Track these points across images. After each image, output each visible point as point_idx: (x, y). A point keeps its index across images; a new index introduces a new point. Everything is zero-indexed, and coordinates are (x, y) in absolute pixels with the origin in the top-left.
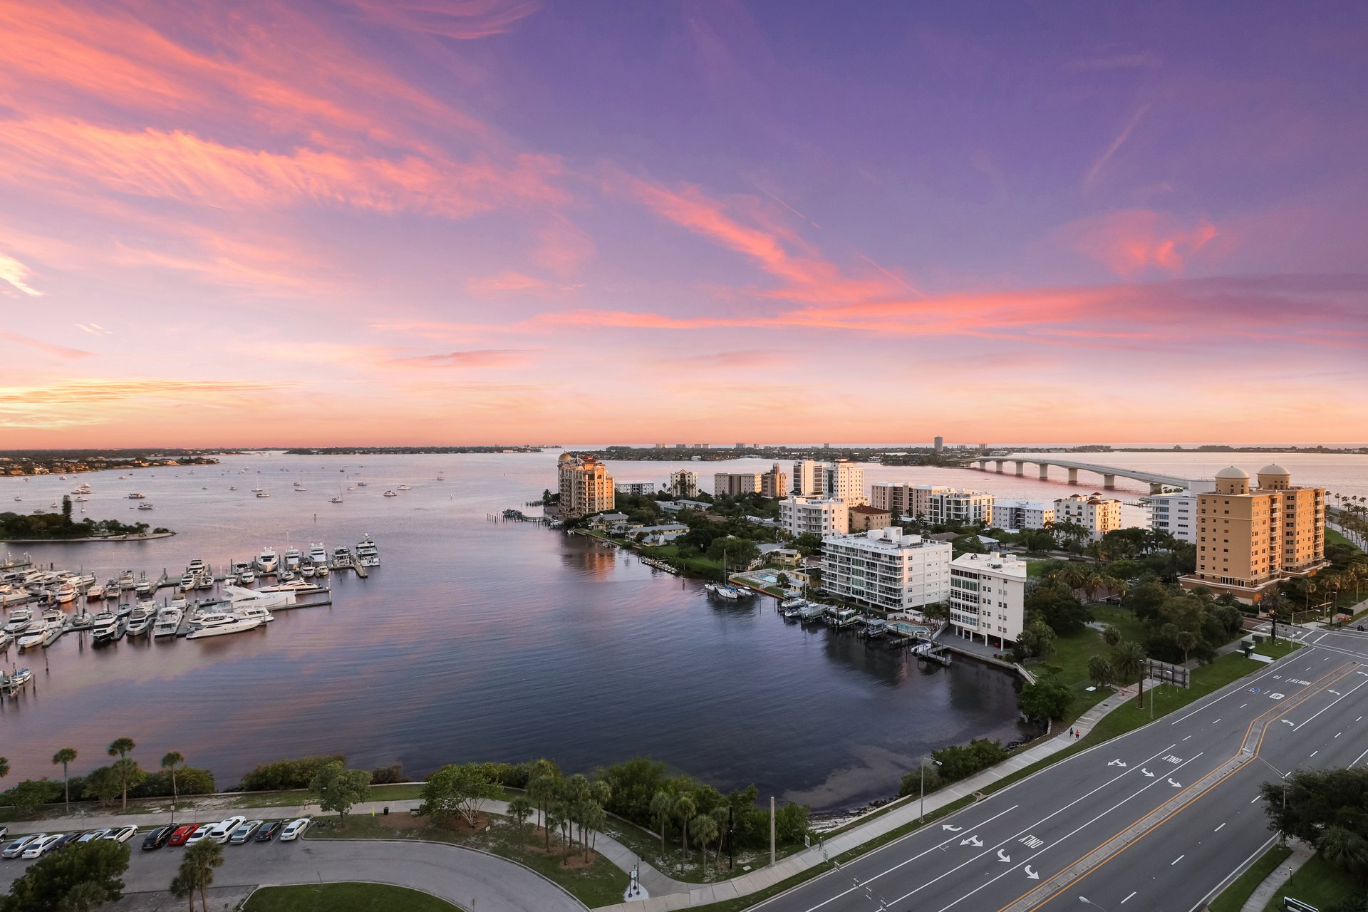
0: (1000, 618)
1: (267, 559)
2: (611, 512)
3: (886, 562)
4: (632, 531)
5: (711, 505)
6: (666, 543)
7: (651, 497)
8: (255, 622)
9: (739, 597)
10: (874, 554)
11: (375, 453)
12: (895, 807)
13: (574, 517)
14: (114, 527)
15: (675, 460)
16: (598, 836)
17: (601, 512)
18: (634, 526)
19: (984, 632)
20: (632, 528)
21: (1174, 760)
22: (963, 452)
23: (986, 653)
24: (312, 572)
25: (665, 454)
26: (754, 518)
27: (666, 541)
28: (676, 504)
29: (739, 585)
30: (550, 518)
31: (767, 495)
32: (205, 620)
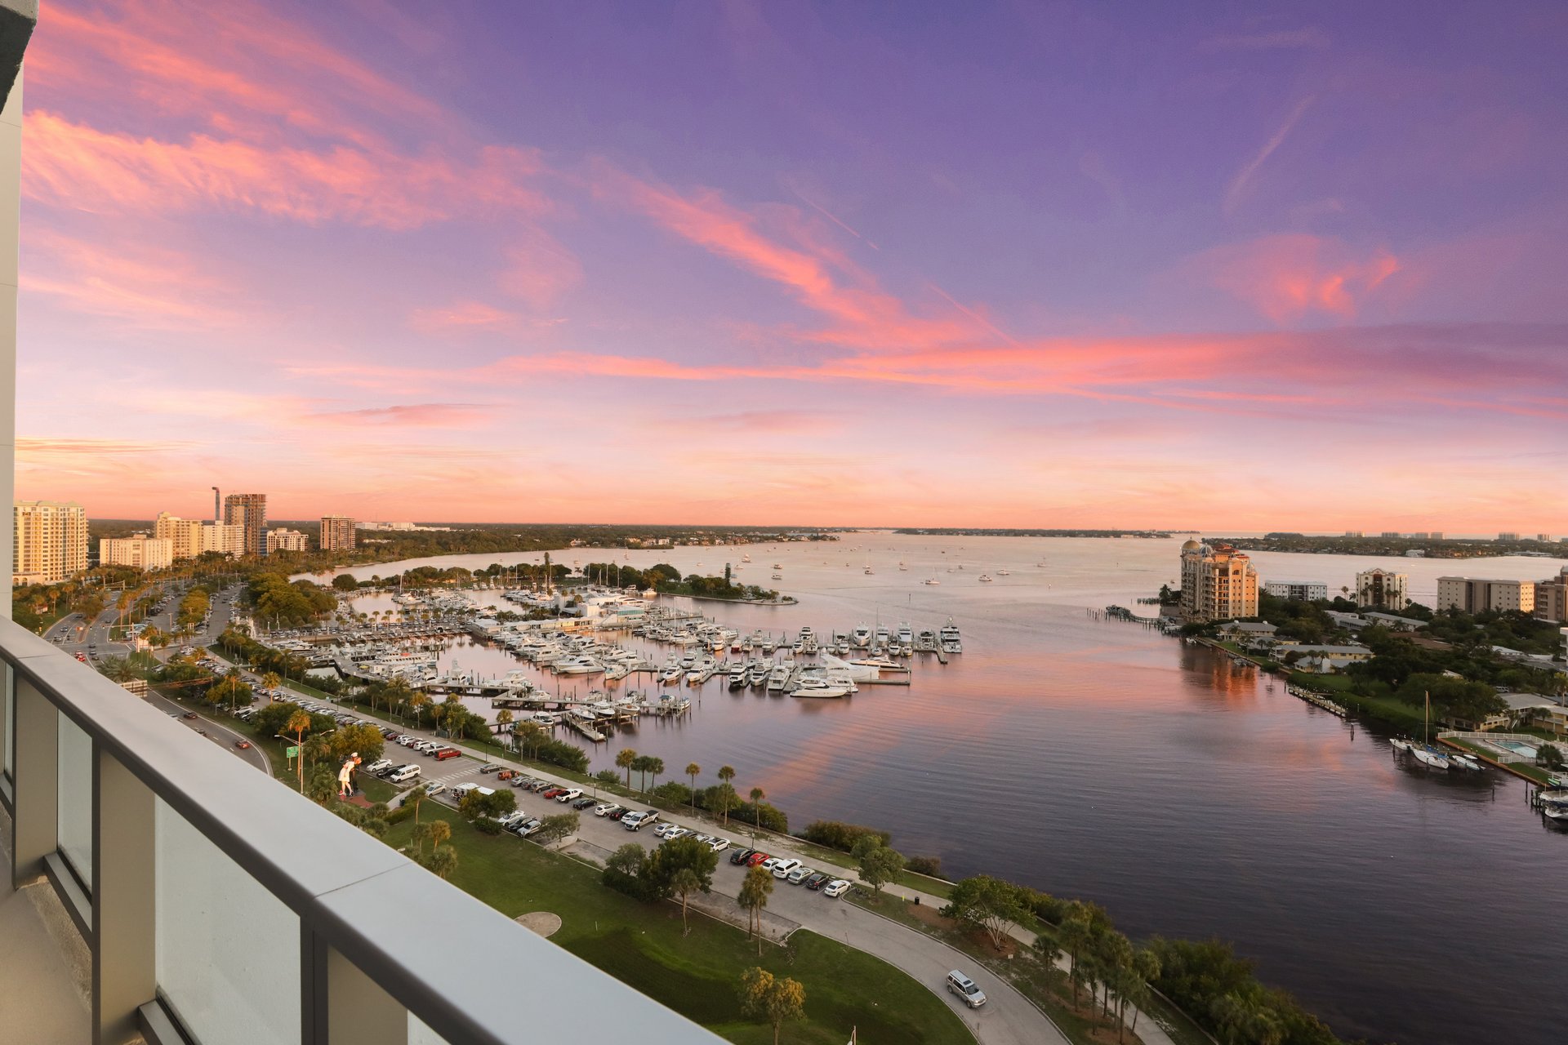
1: (862, 633)
2: (1252, 620)
4: (1279, 648)
5: (1426, 624)
6: (1333, 671)
7: (1322, 604)
8: (842, 691)
9: (1453, 768)
11: (977, 534)
13: (1199, 622)
14: (759, 594)
15: (1376, 554)
16: (1143, 1018)
17: (1236, 619)
18: (1285, 642)
20: (1281, 644)
24: (897, 652)
25: (1359, 546)
26: (1505, 651)
27: (1333, 667)
28: (1362, 618)
29: (1456, 749)
30: (1166, 620)
31: (1546, 617)
32: (804, 682)
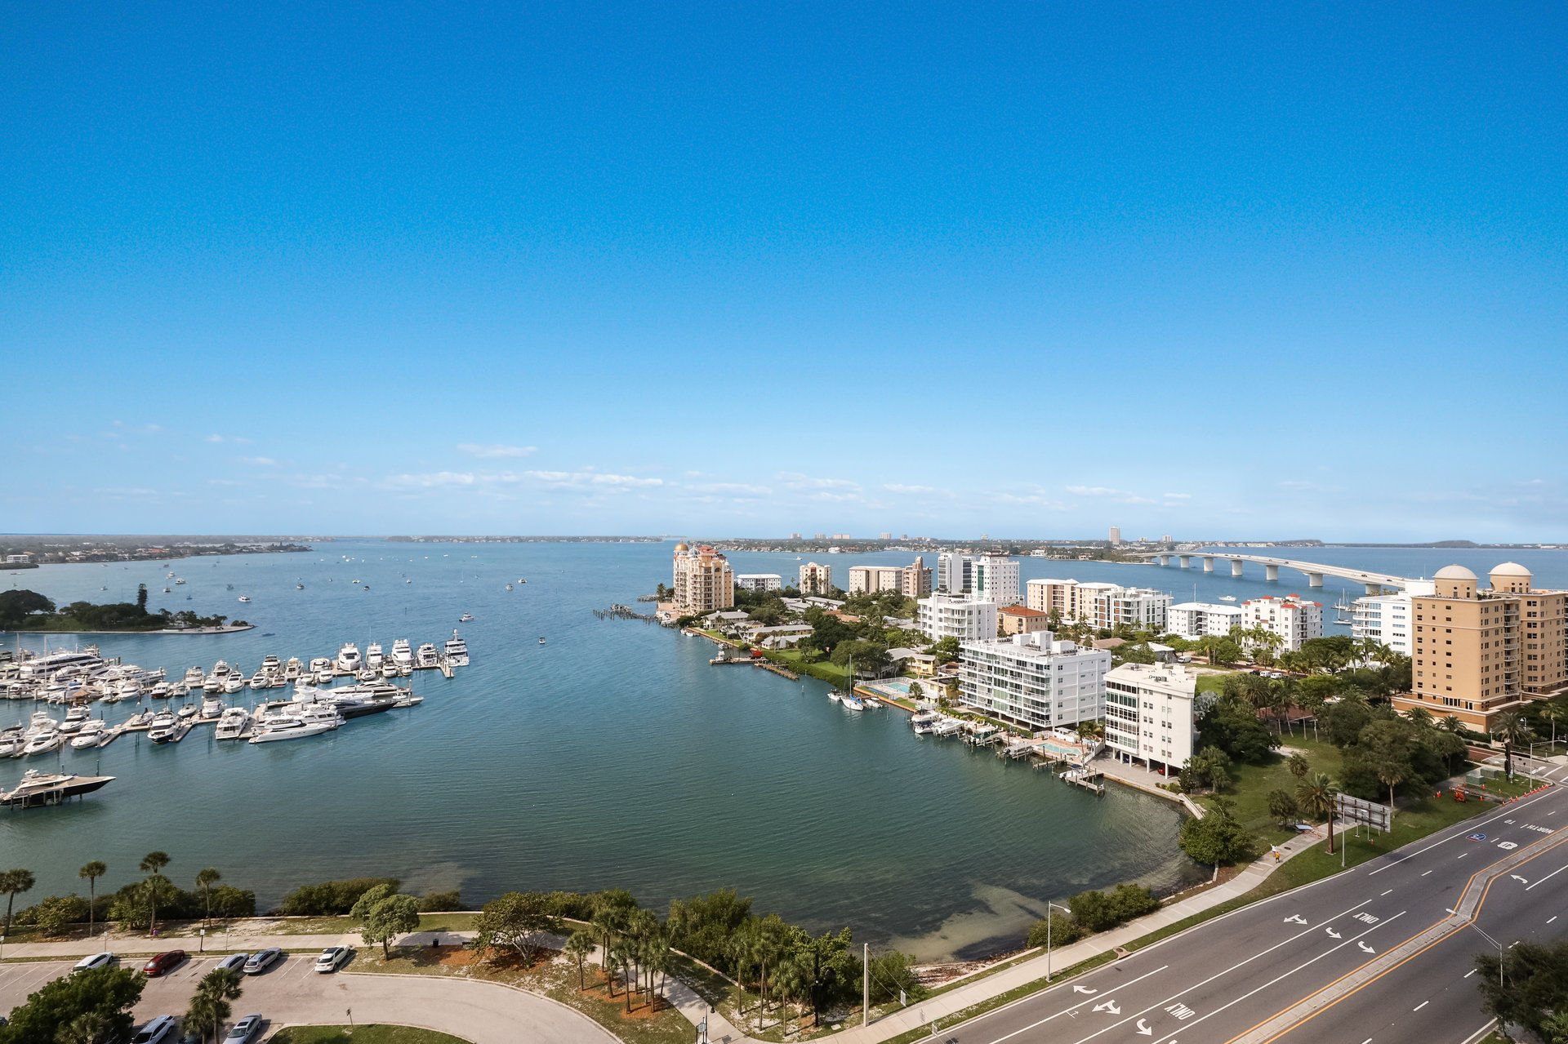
0: (1164, 740)
2: (729, 609)
3: (1032, 672)
4: (750, 631)
5: (844, 603)
6: (788, 646)
7: (774, 594)
9: (865, 709)
10: (1019, 663)
12: (1018, 961)
13: (688, 614)
15: (810, 552)
16: (669, 981)
17: (719, 610)
18: (754, 626)
19: (1145, 756)
20: (751, 627)
21: (1368, 918)
22: (1143, 545)
23: (1146, 780)
25: (800, 545)
26: (890, 619)
27: (788, 643)
28: (804, 602)
29: (866, 695)
30: (662, 615)
31: (908, 593)
32: (270, 723)
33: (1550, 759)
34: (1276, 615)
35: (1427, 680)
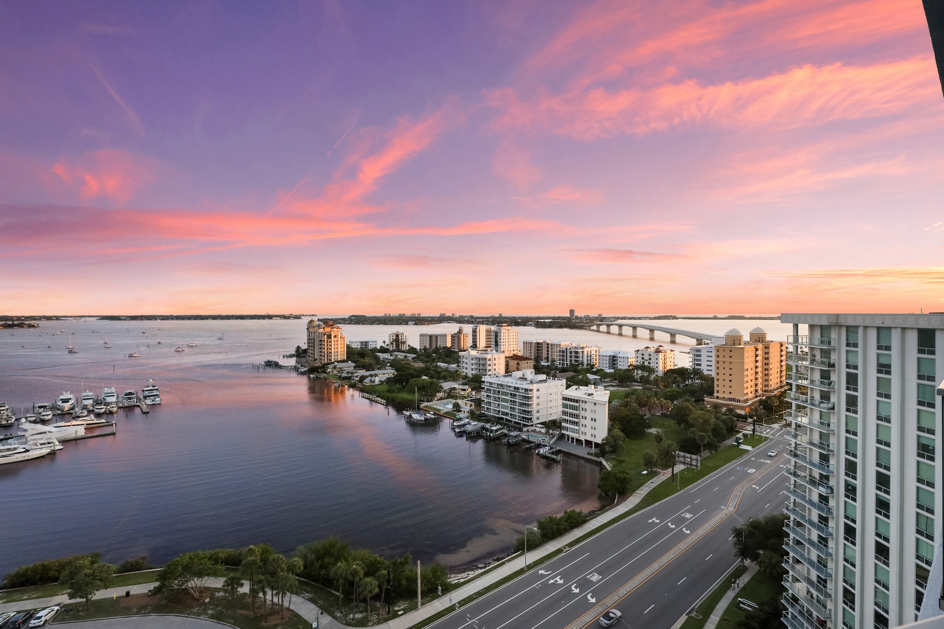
0: (592, 428)
1: (66, 401)
2: (343, 361)
3: (522, 393)
4: (356, 374)
5: (415, 356)
6: (380, 383)
7: (375, 350)
8: (45, 451)
9: (426, 419)
10: (515, 388)
11: (172, 319)
12: (509, 561)
13: (316, 365)
15: (397, 324)
16: (294, 598)
17: (336, 361)
18: (359, 371)
19: (582, 438)
20: (357, 372)
21: (688, 516)
22: (588, 319)
23: (583, 452)
24: (103, 410)
25: (390, 320)
26: (442, 365)
27: (380, 381)
28: (391, 355)
29: (427, 411)
30: (299, 366)
31: (455, 349)
33: (771, 426)
34: (652, 357)
35: (721, 389)
